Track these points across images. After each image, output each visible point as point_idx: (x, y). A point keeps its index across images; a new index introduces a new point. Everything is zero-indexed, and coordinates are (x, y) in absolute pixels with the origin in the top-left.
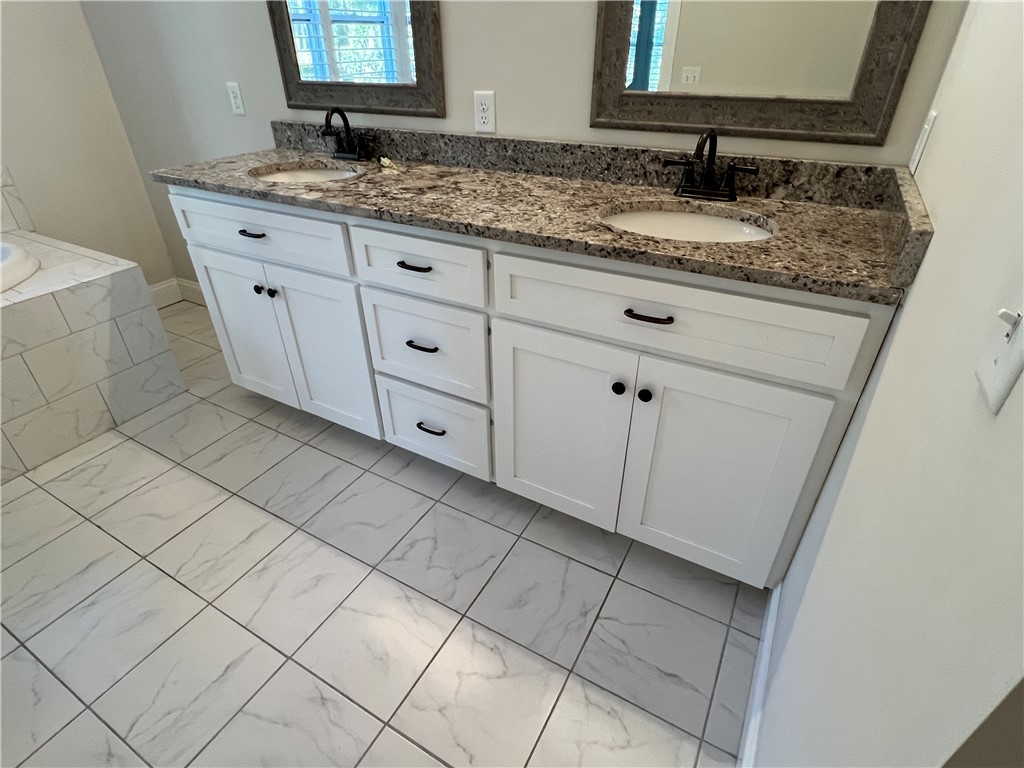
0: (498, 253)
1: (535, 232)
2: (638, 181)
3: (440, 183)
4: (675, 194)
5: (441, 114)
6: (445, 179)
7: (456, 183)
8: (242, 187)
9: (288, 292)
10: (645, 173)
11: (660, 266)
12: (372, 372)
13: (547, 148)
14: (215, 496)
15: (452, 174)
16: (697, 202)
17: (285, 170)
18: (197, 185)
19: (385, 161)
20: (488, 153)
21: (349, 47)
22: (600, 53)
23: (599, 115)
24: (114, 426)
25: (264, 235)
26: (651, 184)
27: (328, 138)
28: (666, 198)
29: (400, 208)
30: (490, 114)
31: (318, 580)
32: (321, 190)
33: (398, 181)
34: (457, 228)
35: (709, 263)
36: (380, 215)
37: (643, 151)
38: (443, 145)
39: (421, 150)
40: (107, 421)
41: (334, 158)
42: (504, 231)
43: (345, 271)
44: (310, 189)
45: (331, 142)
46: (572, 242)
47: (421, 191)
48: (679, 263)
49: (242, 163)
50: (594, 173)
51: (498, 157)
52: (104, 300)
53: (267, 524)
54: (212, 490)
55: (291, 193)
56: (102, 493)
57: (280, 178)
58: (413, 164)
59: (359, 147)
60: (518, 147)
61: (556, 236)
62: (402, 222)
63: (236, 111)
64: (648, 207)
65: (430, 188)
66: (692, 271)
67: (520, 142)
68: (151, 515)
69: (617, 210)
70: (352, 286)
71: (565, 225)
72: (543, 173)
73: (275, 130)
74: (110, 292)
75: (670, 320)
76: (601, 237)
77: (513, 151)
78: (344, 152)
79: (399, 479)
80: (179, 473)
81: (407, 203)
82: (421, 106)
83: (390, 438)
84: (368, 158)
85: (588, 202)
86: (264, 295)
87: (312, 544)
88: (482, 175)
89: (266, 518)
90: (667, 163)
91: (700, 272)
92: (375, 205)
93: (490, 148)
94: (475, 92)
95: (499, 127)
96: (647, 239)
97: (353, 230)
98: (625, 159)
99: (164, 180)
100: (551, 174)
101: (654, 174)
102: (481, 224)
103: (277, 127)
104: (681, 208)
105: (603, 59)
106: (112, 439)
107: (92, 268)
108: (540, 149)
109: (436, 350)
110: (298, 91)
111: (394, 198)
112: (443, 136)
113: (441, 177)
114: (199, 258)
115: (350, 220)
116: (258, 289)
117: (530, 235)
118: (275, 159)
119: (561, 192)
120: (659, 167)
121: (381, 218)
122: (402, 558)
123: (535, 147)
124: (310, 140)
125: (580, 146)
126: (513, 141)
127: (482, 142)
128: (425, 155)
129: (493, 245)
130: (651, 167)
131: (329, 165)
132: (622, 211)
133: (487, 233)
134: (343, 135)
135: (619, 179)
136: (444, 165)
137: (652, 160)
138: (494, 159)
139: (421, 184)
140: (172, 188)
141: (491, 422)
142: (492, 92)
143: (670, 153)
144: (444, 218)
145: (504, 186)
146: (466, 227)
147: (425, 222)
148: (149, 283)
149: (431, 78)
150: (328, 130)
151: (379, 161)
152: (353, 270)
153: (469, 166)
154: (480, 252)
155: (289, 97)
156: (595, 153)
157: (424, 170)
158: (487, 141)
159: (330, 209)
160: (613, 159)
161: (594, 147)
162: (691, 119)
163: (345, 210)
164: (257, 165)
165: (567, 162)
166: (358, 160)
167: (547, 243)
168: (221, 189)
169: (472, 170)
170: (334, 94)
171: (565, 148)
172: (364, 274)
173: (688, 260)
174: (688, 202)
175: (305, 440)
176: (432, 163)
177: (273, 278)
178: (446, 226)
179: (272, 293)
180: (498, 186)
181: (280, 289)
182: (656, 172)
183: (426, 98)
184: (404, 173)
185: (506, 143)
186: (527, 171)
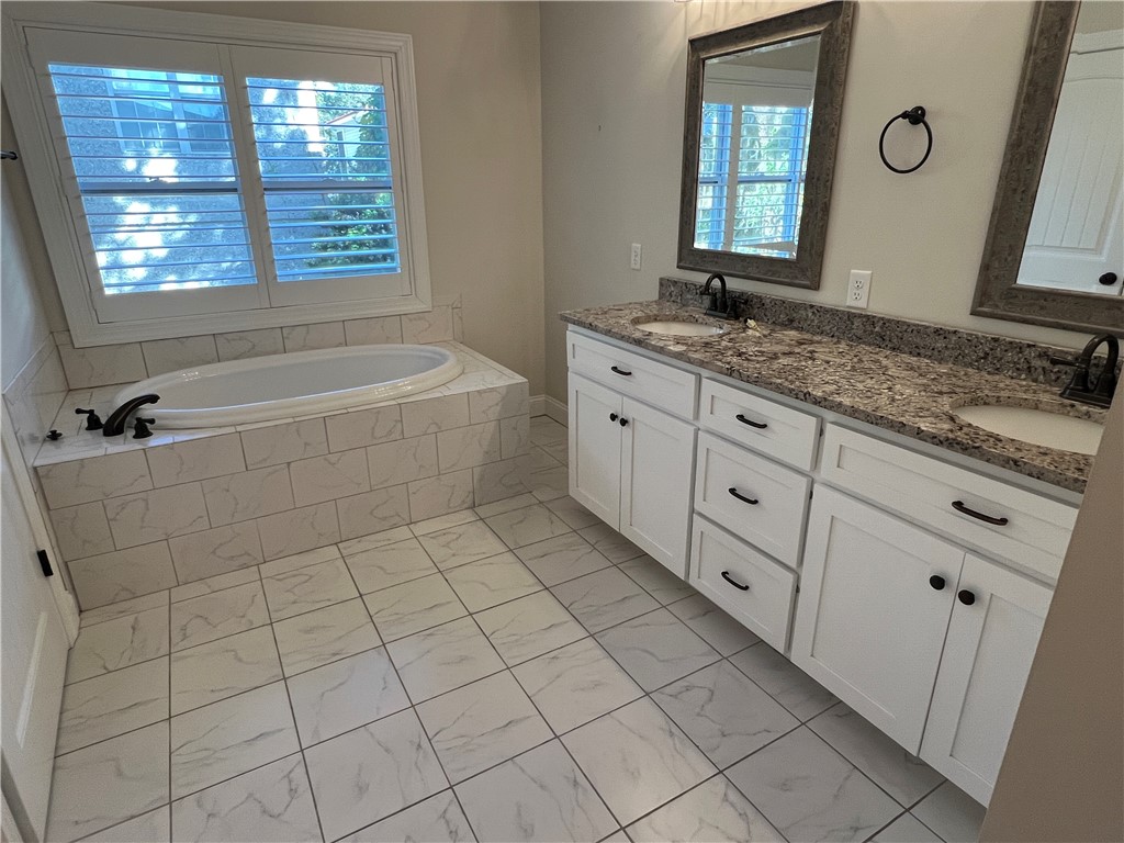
0: (832, 423)
1: (869, 410)
2: (1020, 375)
3: (797, 350)
4: (1061, 395)
5: (816, 286)
6: (803, 346)
7: (812, 352)
8: (624, 333)
9: (637, 424)
10: (1029, 368)
11: (993, 463)
12: (692, 511)
13: (919, 330)
14: (533, 585)
15: (812, 342)
16: (1085, 408)
17: (660, 320)
18: (591, 327)
19: (751, 323)
20: (854, 327)
21: (754, 193)
22: (989, 248)
23: (981, 305)
24: (473, 507)
25: (630, 374)
26: (1035, 381)
27: (705, 297)
28: (1045, 398)
29: (750, 368)
30: (864, 292)
31: (597, 685)
32: (686, 344)
33: (758, 343)
34: (797, 394)
35: (1049, 471)
36: (730, 372)
37: (1029, 346)
38: (810, 314)
39: (789, 316)
40: (469, 502)
41: (705, 314)
42: (840, 404)
43: (690, 415)
44: (678, 340)
45: (707, 301)
46: (905, 425)
47: (775, 357)
48: (1015, 464)
49: (627, 312)
50: (967, 360)
51: (865, 331)
52: (497, 404)
53: (566, 622)
54: (532, 580)
55: (661, 344)
56: (454, 555)
57: (655, 328)
58: (778, 328)
59: (730, 307)
60: (887, 324)
61: (890, 417)
62: (748, 382)
63: (633, 266)
64: (1020, 405)
65: (784, 354)
66: (1029, 475)
67: (889, 321)
68: (483, 584)
69: (976, 402)
70: (693, 428)
71: (905, 408)
72: (911, 353)
73: (661, 285)
74: (503, 398)
75: (1003, 521)
76: (939, 426)
77: (881, 328)
78: (716, 310)
79: (691, 624)
80: (509, 557)
81: (758, 365)
82: (796, 278)
83: (693, 582)
84: (737, 318)
85: (945, 389)
86: (618, 422)
87: (599, 652)
88: (843, 347)
89: (567, 617)
90: (1054, 362)
91: (1038, 478)
92: (729, 363)
93: (857, 323)
94: (853, 271)
95: (871, 305)
96: (990, 435)
97: (704, 381)
98: (1006, 351)
99: (567, 320)
100: (919, 354)
101: (1040, 370)
102: (820, 394)
103: (664, 283)
104: (1062, 411)
105: (993, 254)
106: (468, 516)
107: (496, 378)
108: (909, 330)
109: (755, 502)
110: (688, 255)
111: (747, 359)
112: (812, 306)
113: (800, 343)
114: (574, 382)
115: (705, 373)
116: (613, 417)
117: (864, 411)
118: (654, 310)
119: (921, 375)
120: (1047, 364)
121: (730, 375)
122: (675, 696)
123: (905, 327)
124: (689, 296)
125: (955, 332)
126: (882, 319)
127: (850, 317)
128: (791, 321)
129: (829, 415)
130: (1037, 363)
131: (700, 320)
132: (985, 404)
133: (823, 403)
134: (719, 295)
135: (997, 369)
136: (808, 332)
137: (1040, 356)
138: (859, 333)
139: (777, 348)
140: (571, 326)
141: (798, 590)
142: (870, 272)
143: (1062, 351)
144: (786, 384)
145: (861, 361)
146: (805, 395)
147: (768, 385)
148: (531, 395)
149: (811, 255)
150: (706, 290)
151: (746, 321)
152: (697, 415)
153: (833, 336)
154: (815, 419)
155: (680, 259)
156: (972, 341)
157: (786, 335)
158: (855, 315)
159: (689, 361)
160: (992, 349)
161: (971, 335)
162: (1092, 319)
163: (702, 364)
164: (640, 314)
165: (939, 345)
166: (726, 319)
167: (879, 421)
168: (608, 333)
169: (835, 340)
170: (720, 260)
171: (937, 331)
172: (706, 420)
173: (1025, 463)
174: (1073, 406)
175: (615, 562)
176: (797, 329)
177: (629, 410)
178: (786, 391)
179: (624, 422)
180: (855, 360)
181: (631, 421)
182: (1044, 368)
183: (803, 271)
184: (765, 336)
185: (875, 320)
186: (894, 349)
